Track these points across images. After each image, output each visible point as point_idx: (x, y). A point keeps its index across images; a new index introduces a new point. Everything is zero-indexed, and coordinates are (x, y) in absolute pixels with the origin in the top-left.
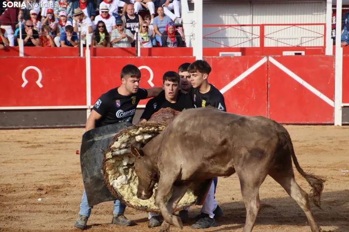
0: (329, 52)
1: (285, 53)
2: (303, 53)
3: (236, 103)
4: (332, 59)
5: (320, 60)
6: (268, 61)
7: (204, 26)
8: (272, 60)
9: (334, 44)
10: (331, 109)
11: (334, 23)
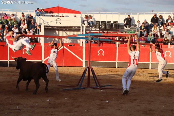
0: (81, 45)
1: (68, 45)
2: (74, 45)
4: (82, 47)
5: (79, 47)
8: (65, 47)
9: (83, 43)
10: (82, 62)
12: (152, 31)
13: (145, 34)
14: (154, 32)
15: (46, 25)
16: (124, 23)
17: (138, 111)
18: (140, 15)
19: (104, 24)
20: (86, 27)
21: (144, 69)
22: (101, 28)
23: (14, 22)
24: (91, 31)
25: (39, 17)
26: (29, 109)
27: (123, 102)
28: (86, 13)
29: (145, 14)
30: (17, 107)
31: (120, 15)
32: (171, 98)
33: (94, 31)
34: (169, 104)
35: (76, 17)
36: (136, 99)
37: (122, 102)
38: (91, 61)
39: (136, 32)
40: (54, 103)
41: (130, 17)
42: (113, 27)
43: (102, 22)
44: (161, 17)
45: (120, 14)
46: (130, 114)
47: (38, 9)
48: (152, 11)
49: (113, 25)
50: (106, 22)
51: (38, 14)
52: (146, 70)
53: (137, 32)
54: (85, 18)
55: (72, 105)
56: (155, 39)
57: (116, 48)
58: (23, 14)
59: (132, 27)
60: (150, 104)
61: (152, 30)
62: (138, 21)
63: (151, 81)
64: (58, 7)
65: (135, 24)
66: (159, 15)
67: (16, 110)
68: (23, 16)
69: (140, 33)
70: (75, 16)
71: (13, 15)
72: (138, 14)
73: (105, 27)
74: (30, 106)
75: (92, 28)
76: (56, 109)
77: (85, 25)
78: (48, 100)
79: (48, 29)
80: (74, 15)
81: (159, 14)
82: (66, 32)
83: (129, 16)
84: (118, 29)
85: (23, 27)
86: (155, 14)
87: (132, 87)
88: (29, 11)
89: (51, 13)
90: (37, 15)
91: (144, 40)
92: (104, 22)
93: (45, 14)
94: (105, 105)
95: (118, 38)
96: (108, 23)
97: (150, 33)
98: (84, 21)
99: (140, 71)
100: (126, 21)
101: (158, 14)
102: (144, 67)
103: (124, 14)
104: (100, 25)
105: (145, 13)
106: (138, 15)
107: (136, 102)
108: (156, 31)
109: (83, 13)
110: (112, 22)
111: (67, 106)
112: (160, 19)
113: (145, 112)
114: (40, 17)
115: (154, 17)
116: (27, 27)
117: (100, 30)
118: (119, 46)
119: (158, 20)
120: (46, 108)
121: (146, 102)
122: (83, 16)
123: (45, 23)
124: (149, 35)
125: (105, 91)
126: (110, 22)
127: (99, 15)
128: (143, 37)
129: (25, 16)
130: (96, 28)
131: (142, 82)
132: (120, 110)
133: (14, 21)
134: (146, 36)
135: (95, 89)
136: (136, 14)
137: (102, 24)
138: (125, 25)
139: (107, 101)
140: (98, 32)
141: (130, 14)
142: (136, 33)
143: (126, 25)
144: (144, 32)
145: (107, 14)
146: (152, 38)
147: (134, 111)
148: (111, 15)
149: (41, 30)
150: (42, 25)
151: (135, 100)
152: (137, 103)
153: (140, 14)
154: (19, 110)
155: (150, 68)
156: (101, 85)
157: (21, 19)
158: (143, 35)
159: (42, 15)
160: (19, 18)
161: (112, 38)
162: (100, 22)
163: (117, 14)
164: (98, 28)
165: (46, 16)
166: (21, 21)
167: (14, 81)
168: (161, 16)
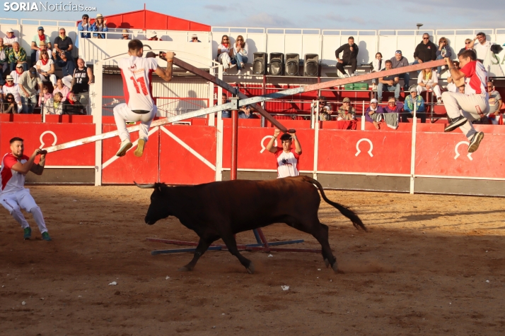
0: (211, 123)
1: (173, 123)
2: (190, 123)
3: (131, 166)
4: (214, 130)
5: (204, 130)
6: (159, 129)
7: (103, 99)
8: (163, 128)
9: (216, 116)
10: (214, 173)
11: (216, 98)
12: (417, 84)
13: (397, 91)
14: (422, 86)
15: (108, 64)
16: (337, 60)
17: (377, 317)
18: (382, 38)
19: (279, 61)
20: (227, 70)
21: (394, 195)
22: (270, 73)
23: (17, 56)
24: (242, 83)
25: (89, 41)
26: (56, 308)
27: (333, 290)
28: (227, 30)
29: (397, 35)
30: (23, 303)
31: (326, 37)
32: (471, 278)
33: (247, 83)
34: (467, 297)
35: (199, 41)
36: (371, 282)
37: (331, 290)
38: (238, 169)
39: (370, 86)
40: (131, 292)
41: (353, 41)
42: (305, 70)
43: (273, 55)
44: (445, 42)
45: (326, 33)
46: (354, 326)
47: (86, 17)
48: (419, 26)
49: (305, 65)
50: (283, 55)
51: (86, 32)
52: (401, 198)
53: (373, 87)
54: (223, 43)
55: (184, 298)
56: (426, 105)
57: (314, 131)
58: (42, 30)
59: (359, 71)
60: (410, 296)
61: (419, 82)
62: (378, 55)
63: (415, 228)
64: (145, 11)
65: (369, 63)
66: (439, 37)
67: (19, 310)
68: (43, 37)
69: (383, 90)
70: (195, 39)
71: (12, 33)
72: (377, 34)
73: (282, 72)
74: (60, 300)
75: (242, 73)
76: (138, 310)
77: (222, 63)
78: (114, 283)
79: (114, 74)
80: (191, 34)
81: (439, 33)
82: (167, 84)
83: (352, 38)
84: (319, 75)
85: (41, 68)
86: (427, 34)
87: (359, 247)
88: (60, 24)
89: (124, 30)
90: (83, 36)
91: (395, 111)
92: (279, 55)
93: (106, 33)
94: (279, 299)
95: (318, 102)
96: (290, 60)
97: (412, 90)
98: (220, 52)
99: (381, 199)
100: (341, 54)
101: (435, 34)
102: (394, 187)
103: (337, 33)
104: (266, 65)
105: (397, 31)
106: (376, 36)
107: (372, 290)
108: (429, 84)
109: (216, 30)
110: (302, 57)
111: (169, 301)
112: (440, 49)
113: (397, 321)
114: (92, 39)
115: (422, 42)
116: (53, 69)
117: (266, 80)
118: (321, 127)
119: (437, 53)
120: (107, 306)
121: (400, 290)
122: (218, 38)
123: (107, 57)
124: (409, 94)
125: (280, 256)
126: (295, 56)
127: (263, 35)
128: (391, 100)
129: (47, 38)
130: (254, 72)
131: (389, 231)
132: (323, 312)
133: (17, 53)
134: (402, 99)
135: (249, 251)
136: (373, 34)
137: (272, 62)
138: (338, 64)
139: (287, 288)
140: (259, 84)
141: (355, 34)
142: (371, 89)
143: (341, 67)
144: (395, 85)
145: (288, 32)
146: (419, 104)
147: (366, 317)
148: (298, 37)
149: (93, 77)
150: (98, 63)
151: (366, 283)
152: (374, 293)
153: (382, 34)
154: (29, 310)
155: (412, 191)
156: (268, 239)
157: (35, 46)
158: (392, 95)
159: (98, 34)
160: (30, 43)
161: (302, 104)
162: (266, 55)
163: (316, 32)
164: (262, 73)
165: (110, 37)
166: (36, 51)
167: (13, 228)
168: (443, 40)
